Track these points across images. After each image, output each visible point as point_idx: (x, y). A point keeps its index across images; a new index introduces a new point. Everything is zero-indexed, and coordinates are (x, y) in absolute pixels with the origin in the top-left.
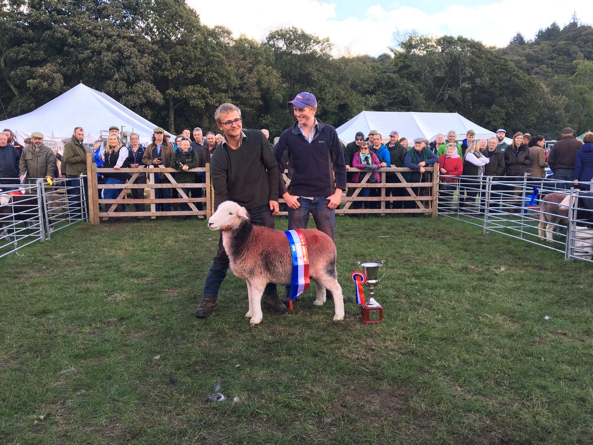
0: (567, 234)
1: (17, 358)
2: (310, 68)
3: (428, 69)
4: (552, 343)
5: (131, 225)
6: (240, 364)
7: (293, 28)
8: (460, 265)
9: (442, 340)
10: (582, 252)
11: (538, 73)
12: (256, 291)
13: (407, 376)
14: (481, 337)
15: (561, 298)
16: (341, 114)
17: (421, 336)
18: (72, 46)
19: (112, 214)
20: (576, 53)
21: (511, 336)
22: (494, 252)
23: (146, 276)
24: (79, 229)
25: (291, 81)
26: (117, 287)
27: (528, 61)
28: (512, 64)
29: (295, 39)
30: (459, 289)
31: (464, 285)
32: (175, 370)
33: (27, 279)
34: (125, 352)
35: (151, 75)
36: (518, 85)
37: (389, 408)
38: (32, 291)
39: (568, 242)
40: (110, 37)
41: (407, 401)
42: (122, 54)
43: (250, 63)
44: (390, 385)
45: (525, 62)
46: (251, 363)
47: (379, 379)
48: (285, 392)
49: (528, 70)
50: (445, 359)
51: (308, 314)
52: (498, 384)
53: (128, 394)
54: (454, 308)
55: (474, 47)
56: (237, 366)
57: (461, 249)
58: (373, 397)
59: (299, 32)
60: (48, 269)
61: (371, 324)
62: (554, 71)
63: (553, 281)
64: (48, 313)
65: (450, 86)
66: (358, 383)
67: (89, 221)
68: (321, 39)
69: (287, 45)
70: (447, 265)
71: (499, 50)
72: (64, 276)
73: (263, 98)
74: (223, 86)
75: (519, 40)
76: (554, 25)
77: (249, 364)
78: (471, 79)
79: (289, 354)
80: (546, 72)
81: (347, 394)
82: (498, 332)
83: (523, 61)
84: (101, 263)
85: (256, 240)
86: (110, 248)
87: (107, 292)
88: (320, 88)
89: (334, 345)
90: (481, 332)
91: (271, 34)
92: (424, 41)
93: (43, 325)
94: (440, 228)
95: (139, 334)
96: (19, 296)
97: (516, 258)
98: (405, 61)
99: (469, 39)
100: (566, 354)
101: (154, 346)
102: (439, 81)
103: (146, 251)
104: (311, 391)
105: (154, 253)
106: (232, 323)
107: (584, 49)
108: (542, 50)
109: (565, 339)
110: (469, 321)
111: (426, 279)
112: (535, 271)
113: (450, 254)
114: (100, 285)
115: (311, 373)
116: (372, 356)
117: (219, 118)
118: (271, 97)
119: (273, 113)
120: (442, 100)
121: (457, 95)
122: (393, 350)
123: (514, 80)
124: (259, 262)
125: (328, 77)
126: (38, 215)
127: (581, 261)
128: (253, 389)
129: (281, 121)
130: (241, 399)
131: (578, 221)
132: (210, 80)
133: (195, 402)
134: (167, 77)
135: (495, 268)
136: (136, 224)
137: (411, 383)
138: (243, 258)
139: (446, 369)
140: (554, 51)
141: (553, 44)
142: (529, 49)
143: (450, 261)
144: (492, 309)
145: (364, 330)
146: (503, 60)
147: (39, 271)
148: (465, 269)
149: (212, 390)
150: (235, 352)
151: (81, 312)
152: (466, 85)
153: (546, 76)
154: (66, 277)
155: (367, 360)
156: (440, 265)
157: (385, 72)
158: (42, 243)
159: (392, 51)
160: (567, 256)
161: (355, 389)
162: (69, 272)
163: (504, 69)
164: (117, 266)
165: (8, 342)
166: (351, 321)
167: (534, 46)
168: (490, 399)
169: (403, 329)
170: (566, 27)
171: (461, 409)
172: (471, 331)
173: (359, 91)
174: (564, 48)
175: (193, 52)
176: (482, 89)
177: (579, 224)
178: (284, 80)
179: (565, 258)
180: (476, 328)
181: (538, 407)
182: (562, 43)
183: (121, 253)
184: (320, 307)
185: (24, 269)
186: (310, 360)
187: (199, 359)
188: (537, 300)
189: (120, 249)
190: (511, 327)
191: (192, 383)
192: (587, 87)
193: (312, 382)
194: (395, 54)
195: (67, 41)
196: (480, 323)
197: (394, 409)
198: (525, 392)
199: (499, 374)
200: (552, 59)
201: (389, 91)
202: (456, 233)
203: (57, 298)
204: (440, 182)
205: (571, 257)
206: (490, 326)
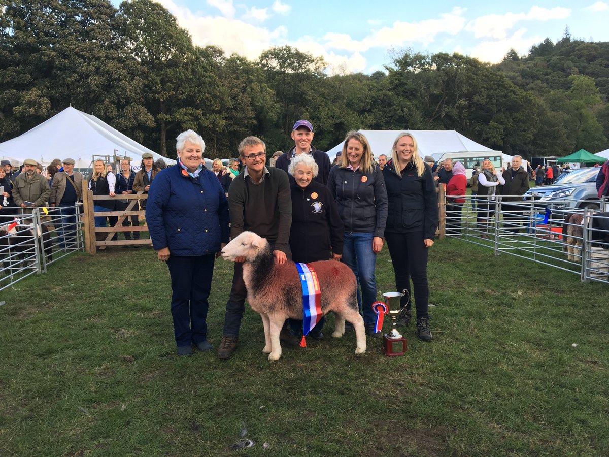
0: (583, 255)
1: (25, 405)
2: (304, 87)
3: (423, 86)
4: (584, 372)
5: (129, 254)
6: (264, 405)
7: (286, 46)
8: (476, 290)
9: (471, 372)
10: (598, 274)
11: (533, 89)
12: (275, 326)
13: (441, 413)
14: (510, 368)
15: (585, 323)
16: (337, 133)
17: (448, 369)
18: (60, 69)
19: (109, 242)
20: (571, 68)
21: (540, 365)
22: (508, 275)
23: (152, 309)
24: (75, 260)
25: (285, 100)
26: (123, 323)
27: (523, 77)
28: (508, 81)
29: (289, 58)
30: (479, 316)
31: (484, 312)
32: (196, 413)
33: (25, 316)
34: (140, 395)
35: (142, 97)
36: (515, 101)
37: (427, 449)
38: (34, 329)
39: (584, 263)
40: (98, 59)
41: (445, 441)
42: (111, 77)
43: (242, 82)
44: (424, 423)
45: (520, 78)
46: (276, 404)
47: (412, 417)
48: (316, 434)
49: (523, 86)
50: (477, 394)
51: (328, 347)
52: (535, 419)
53: (150, 441)
54: (477, 337)
55: (470, 64)
56: (261, 407)
57: (474, 272)
58: (408, 438)
59: (293, 51)
60: (47, 304)
61: (395, 356)
62: (549, 86)
63: (573, 305)
64: (53, 353)
65: (447, 103)
66: (391, 422)
67: (85, 251)
68: (314, 57)
69: (280, 65)
70: (462, 290)
71: (494, 66)
72: (66, 311)
73: (257, 118)
74: (216, 107)
75: (513, 56)
76: (547, 40)
77: (274, 404)
78: (469, 96)
79: (314, 393)
80: (541, 88)
81: (381, 435)
82: (526, 362)
83: (517, 77)
84: (102, 296)
85: (279, 274)
86: (111, 279)
87: (113, 328)
88: (315, 107)
89: (360, 381)
90: (509, 363)
91: (264, 54)
92: (419, 58)
93: (50, 367)
94: (450, 250)
95: (153, 373)
96: (20, 335)
97: (532, 281)
98: (401, 79)
99: (465, 56)
100: (599, 384)
101: (171, 387)
102: (435, 99)
103: (148, 282)
104: (343, 433)
105: (158, 284)
106: (249, 359)
107: (577, 64)
108: (536, 66)
109: (596, 368)
110: (495, 350)
111: (444, 305)
112: (553, 294)
113: (464, 277)
114: (105, 321)
115: (340, 413)
116: (400, 392)
117: (242, 151)
118: (266, 117)
119: (268, 134)
120: (439, 117)
121: (454, 112)
122: (421, 385)
123: (511, 96)
124: (281, 297)
125: (322, 95)
126: (34, 246)
127: (598, 283)
128: (282, 433)
129: (276, 141)
130: (271, 444)
131: (593, 241)
132: (202, 101)
133: (221, 449)
134: (159, 99)
135: (512, 292)
136: (134, 253)
137: (446, 420)
138: (264, 293)
139: (480, 405)
140: (548, 67)
141: (547, 60)
142: (524, 64)
143: (464, 285)
144: (516, 336)
145: (388, 363)
146: (499, 77)
147: (38, 306)
148: (481, 294)
149: (238, 435)
150: (256, 391)
151: (88, 351)
152: (463, 102)
153: (541, 92)
154: (67, 312)
155: (396, 397)
156: (456, 290)
157: (381, 90)
158: (38, 276)
159: (387, 68)
160: (583, 277)
161: (388, 430)
162: (70, 307)
163: (501, 85)
164: (120, 299)
165: (14, 387)
166: (374, 354)
167: (528, 62)
168: (530, 435)
169: (429, 361)
170: (559, 42)
171: (502, 448)
172: (499, 361)
173: (354, 110)
174: (558, 63)
175: (184, 73)
176: (479, 106)
177: (594, 245)
178: (278, 99)
179: (581, 279)
180: (504, 358)
181: (581, 443)
182: (555, 58)
183: (122, 285)
184: (338, 339)
185: (23, 305)
186: (337, 398)
187: (221, 401)
188: (560, 326)
189: (122, 280)
190: (538, 355)
191: (217, 428)
192: (584, 102)
193: (342, 423)
194: (390, 71)
195: (54, 63)
196: (507, 352)
197: (432, 450)
198: (565, 427)
199: (535, 407)
200: (547, 74)
201: (385, 109)
202: (466, 255)
203: (61, 336)
204: (446, 202)
205: (587, 279)
206: (518, 355)
